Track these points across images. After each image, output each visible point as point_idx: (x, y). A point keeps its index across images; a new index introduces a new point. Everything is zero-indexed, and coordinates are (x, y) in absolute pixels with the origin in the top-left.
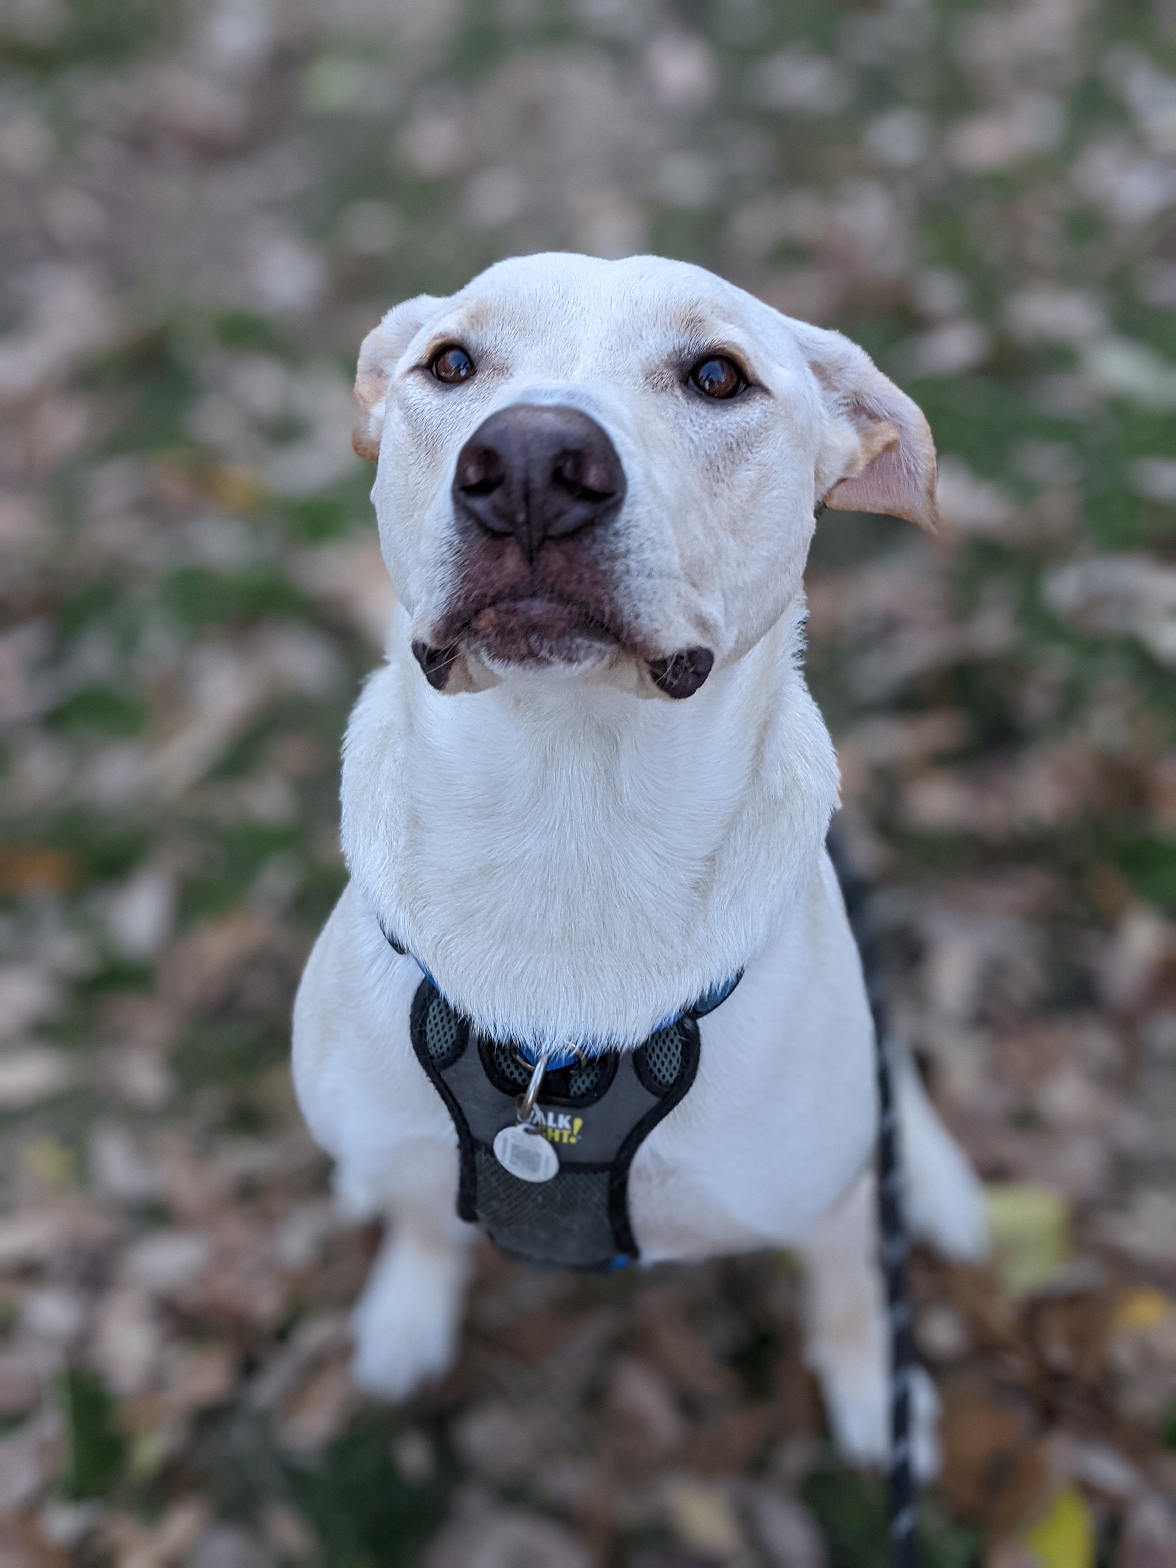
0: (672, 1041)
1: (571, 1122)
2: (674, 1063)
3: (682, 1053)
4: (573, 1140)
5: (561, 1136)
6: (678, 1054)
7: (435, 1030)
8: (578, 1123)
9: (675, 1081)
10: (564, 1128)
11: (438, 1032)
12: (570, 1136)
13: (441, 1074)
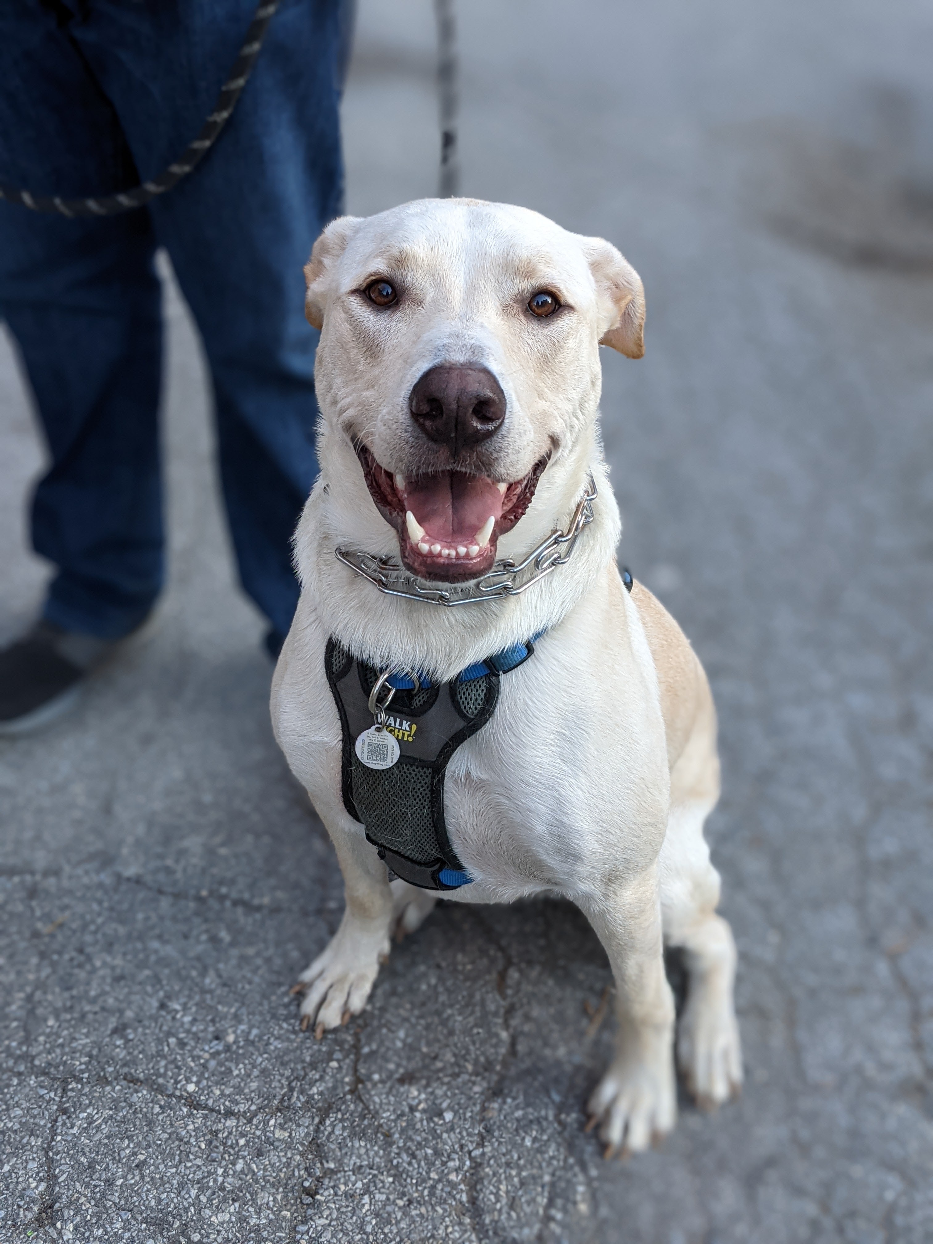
0: (480, 686)
1: (410, 726)
2: (479, 701)
3: (485, 695)
4: (410, 739)
5: (403, 734)
6: (482, 696)
7: (338, 655)
8: (414, 727)
9: (478, 712)
10: (406, 730)
11: (339, 657)
12: (409, 736)
13: (338, 684)
